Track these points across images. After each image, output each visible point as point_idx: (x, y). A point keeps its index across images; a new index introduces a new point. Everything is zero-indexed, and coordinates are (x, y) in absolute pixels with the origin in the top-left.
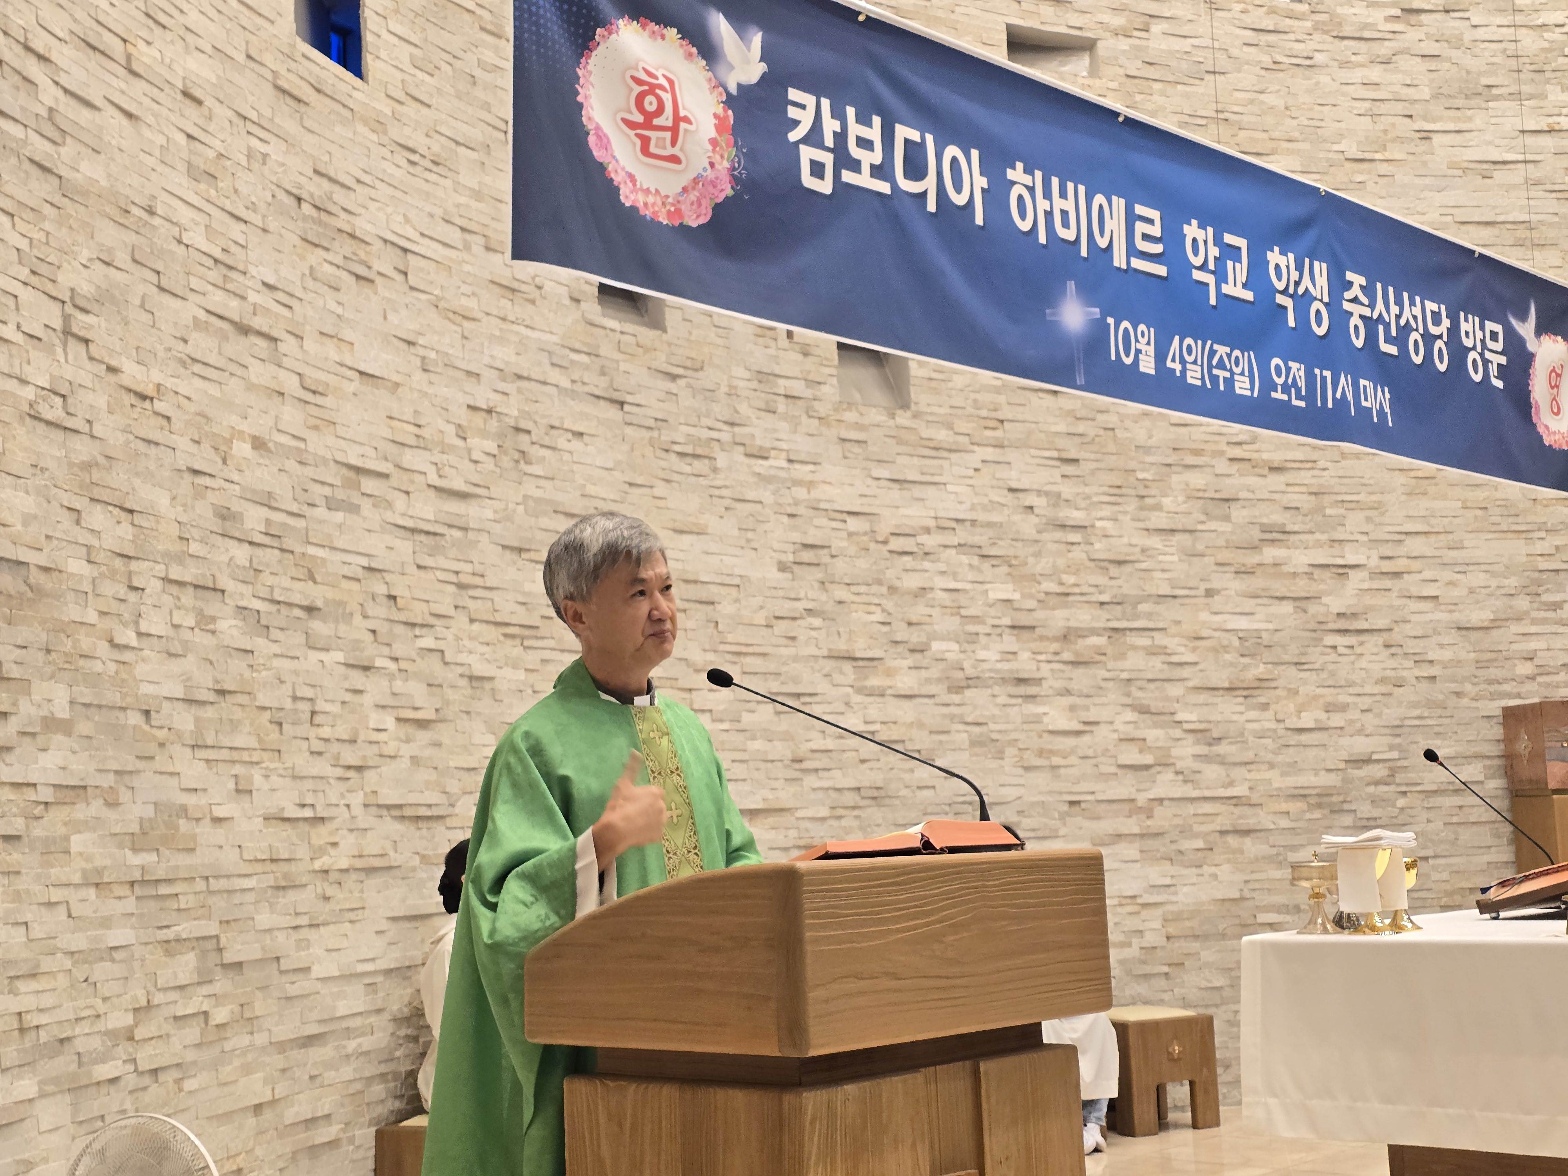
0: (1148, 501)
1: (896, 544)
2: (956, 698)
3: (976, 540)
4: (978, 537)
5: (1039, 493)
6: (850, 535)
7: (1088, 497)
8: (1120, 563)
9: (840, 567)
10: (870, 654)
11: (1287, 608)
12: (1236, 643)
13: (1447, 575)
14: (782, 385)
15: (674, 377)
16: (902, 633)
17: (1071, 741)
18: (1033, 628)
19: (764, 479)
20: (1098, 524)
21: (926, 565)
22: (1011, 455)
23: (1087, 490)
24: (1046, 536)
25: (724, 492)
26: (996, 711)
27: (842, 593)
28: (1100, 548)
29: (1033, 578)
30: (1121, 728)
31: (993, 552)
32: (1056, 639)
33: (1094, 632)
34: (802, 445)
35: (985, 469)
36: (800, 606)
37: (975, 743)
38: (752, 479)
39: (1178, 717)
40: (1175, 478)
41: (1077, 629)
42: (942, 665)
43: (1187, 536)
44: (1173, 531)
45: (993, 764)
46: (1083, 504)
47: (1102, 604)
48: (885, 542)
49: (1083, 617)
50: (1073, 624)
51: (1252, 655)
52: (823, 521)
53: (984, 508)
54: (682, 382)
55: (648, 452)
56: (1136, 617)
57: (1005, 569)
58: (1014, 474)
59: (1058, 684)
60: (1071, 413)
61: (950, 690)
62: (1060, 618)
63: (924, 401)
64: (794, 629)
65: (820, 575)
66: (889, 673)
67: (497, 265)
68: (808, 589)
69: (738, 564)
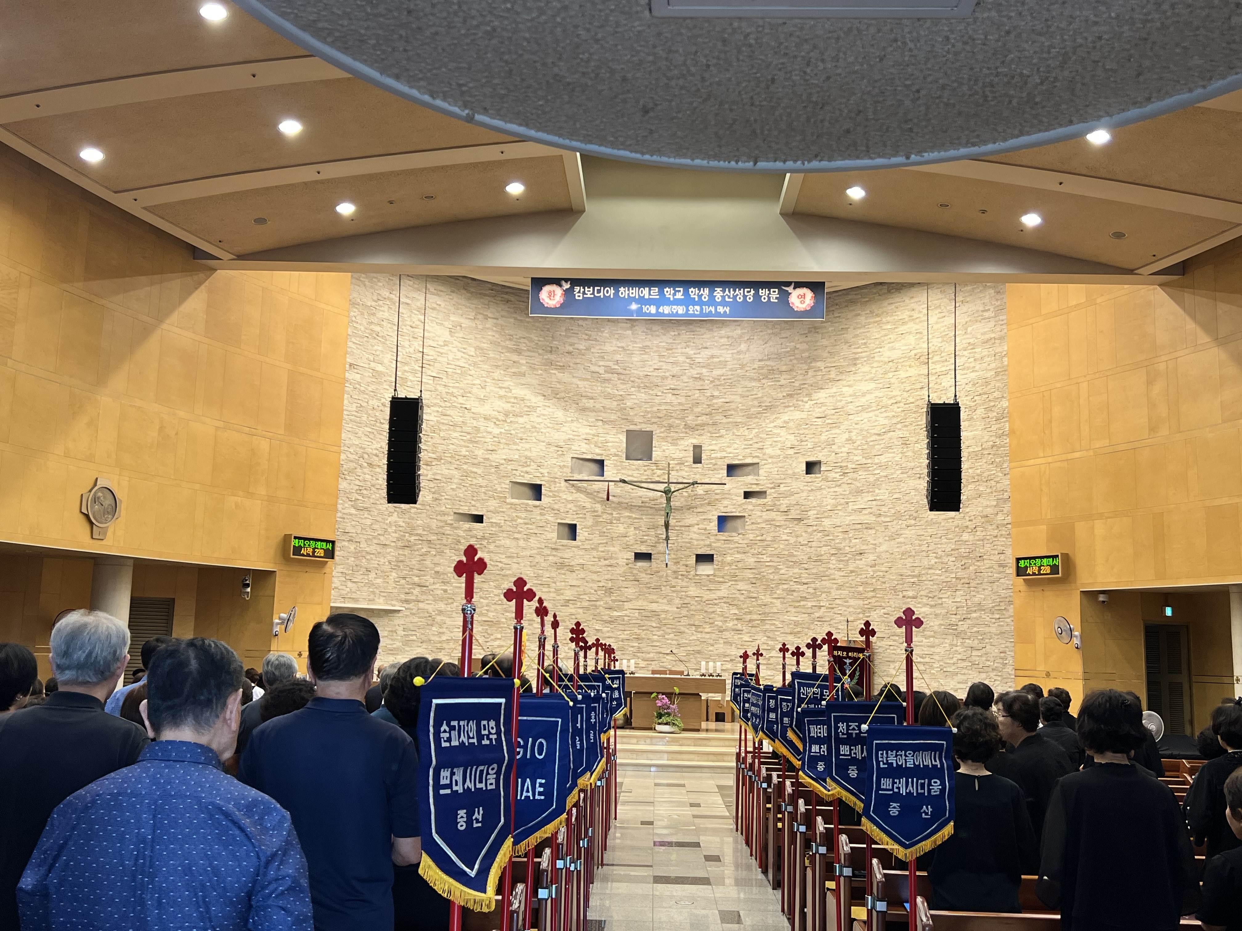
0: (773, 591)
1: (707, 602)
4: (729, 601)
5: (745, 591)
6: (696, 601)
8: (765, 605)
9: (692, 607)
10: (699, 624)
11: (807, 615)
12: (793, 623)
13: (844, 608)
14: (680, 573)
15: (652, 574)
16: (707, 620)
17: (750, 643)
18: (741, 619)
19: (674, 591)
20: (760, 597)
21: (715, 606)
22: (738, 583)
23: (758, 590)
24: (746, 600)
25: (663, 595)
26: (731, 636)
27: (692, 613)
28: (760, 602)
29: (742, 609)
30: (763, 641)
31: (732, 603)
32: (747, 622)
33: (757, 620)
34: (684, 584)
35: (732, 586)
36: (681, 615)
37: (724, 643)
38: (671, 592)
40: (780, 586)
41: (752, 620)
42: (717, 627)
43: (783, 599)
44: (779, 598)
45: (730, 647)
46: (756, 592)
47: (760, 614)
48: (705, 602)
49: (755, 617)
50: (752, 618)
51: (797, 626)
52: (689, 599)
53: (731, 594)
54: (655, 575)
55: (644, 589)
56: (768, 617)
57: (735, 607)
58: (739, 587)
59: (747, 631)
60: (754, 573)
61: (719, 632)
62: (748, 617)
63: (717, 573)
64: (680, 620)
65: (687, 609)
66: (704, 628)
67: (607, 562)
68: (684, 612)
69: (667, 608)
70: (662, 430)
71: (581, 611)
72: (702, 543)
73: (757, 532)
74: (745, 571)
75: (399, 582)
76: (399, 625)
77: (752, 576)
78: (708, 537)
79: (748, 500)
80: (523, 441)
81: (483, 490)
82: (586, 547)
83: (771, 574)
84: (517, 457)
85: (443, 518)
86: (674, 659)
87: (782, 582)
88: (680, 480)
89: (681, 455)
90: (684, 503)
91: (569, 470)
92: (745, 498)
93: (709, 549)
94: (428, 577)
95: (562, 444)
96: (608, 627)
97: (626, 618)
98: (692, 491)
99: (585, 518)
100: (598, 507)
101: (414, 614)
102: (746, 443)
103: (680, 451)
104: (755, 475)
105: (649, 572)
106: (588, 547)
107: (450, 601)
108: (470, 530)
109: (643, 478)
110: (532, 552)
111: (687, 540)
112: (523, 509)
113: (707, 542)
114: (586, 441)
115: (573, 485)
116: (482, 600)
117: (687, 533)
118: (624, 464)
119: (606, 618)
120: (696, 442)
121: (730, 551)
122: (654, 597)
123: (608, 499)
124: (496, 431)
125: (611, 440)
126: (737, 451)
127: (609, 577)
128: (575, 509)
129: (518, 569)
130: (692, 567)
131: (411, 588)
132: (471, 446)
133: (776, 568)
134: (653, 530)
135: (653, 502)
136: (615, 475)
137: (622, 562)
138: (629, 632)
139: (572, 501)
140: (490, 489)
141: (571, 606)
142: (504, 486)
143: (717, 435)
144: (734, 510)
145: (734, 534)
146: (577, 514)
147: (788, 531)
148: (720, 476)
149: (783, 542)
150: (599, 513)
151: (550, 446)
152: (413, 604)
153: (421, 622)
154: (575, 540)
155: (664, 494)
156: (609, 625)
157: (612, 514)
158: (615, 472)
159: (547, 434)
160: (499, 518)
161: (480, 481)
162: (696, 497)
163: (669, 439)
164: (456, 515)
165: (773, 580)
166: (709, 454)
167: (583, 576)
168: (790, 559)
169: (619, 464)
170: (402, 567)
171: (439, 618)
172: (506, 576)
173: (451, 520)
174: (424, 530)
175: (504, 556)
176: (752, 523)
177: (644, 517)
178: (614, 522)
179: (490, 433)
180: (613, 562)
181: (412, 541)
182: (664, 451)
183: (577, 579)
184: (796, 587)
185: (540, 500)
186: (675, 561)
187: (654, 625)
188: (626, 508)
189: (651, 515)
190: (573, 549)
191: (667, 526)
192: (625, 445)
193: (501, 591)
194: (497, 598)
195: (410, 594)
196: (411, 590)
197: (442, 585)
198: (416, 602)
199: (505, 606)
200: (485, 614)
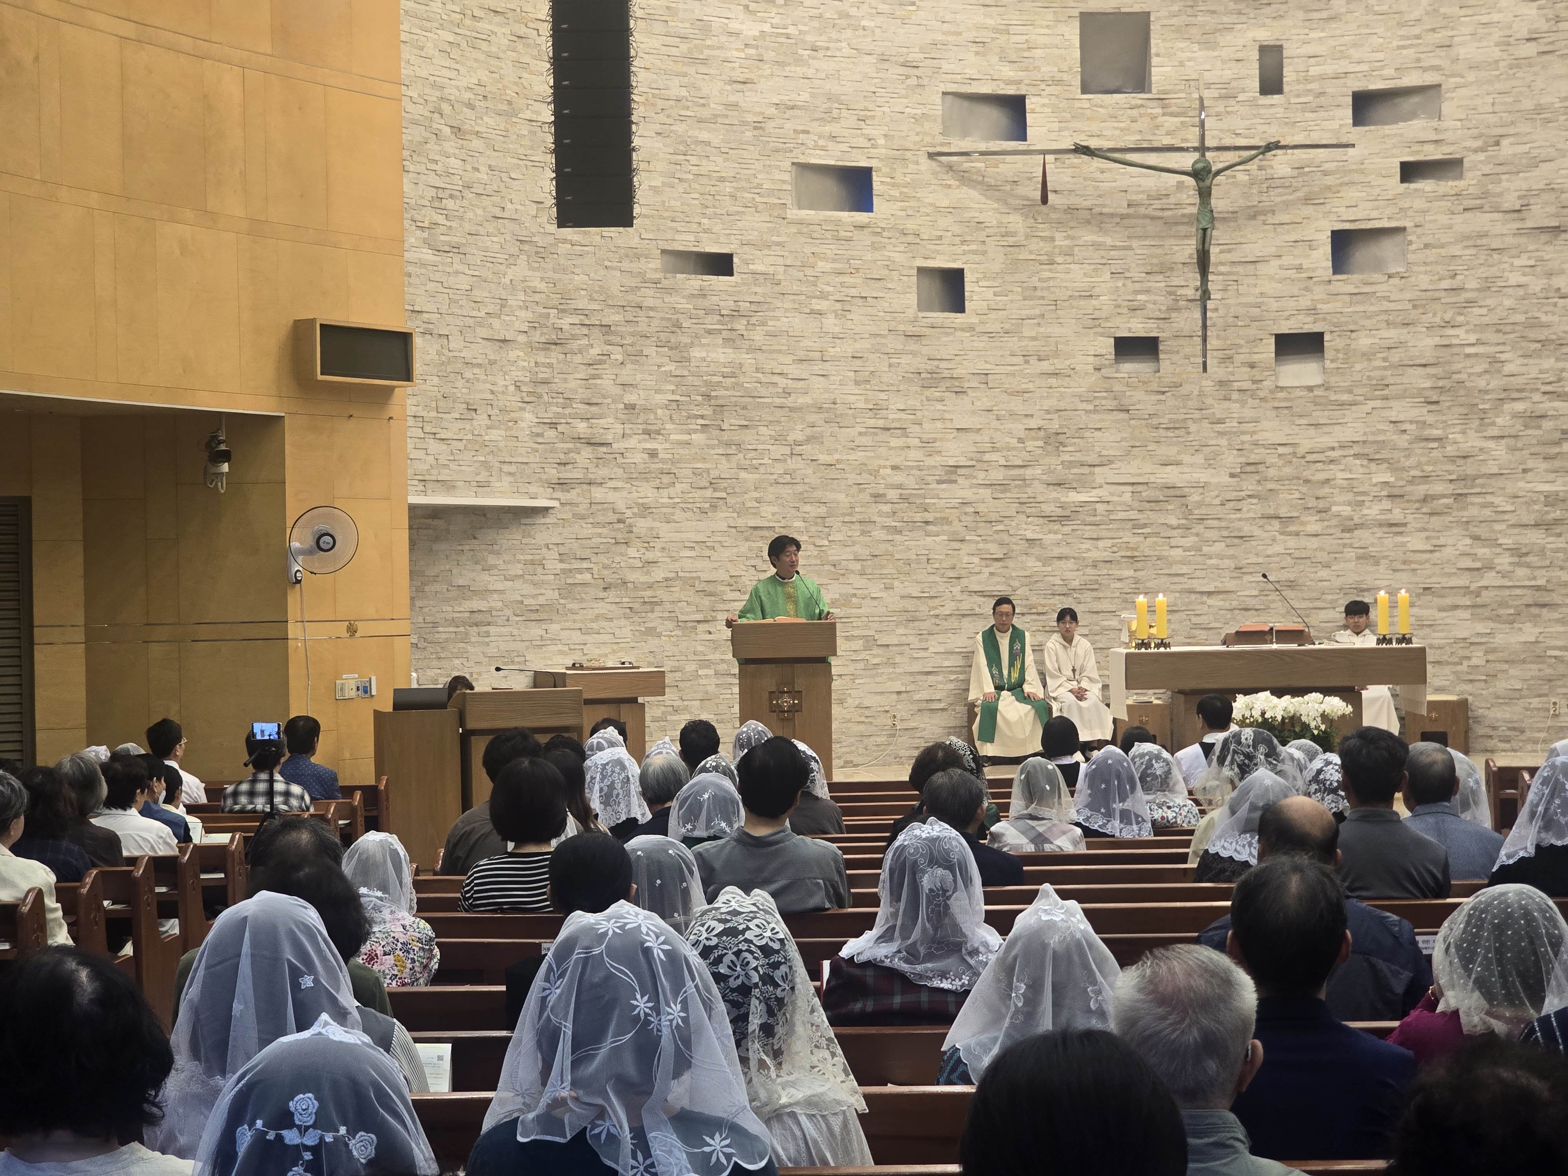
0: (1486, 421)
1: (1310, 457)
2: (1348, 535)
3: (1366, 451)
4: (1368, 450)
5: (1411, 422)
6: (1280, 455)
7: (1445, 422)
8: (1465, 457)
9: (1272, 472)
10: (1289, 515)
12: (1542, 499)
14: (1237, 385)
15: (1163, 393)
16: (1312, 503)
17: (1426, 556)
18: (1402, 496)
19: (1220, 434)
20: (1450, 436)
21: (1332, 467)
22: (1393, 403)
23: (1444, 418)
24: (1414, 446)
25: (1194, 443)
26: (1375, 541)
27: (1270, 485)
28: (1450, 450)
29: (1403, 469)
30: (1461, 548)
31: (1377, 457)
32: (1418, 501)
33: (1444, 496)
34: (1248, 413)
35: (1375, 412)
36: (1243, 494)
37: (1358, 558)
38: (1213, 435)
39: (1499, 542)
40: (1506, 406)
41: (1431, 496)
42: (1338, 519)
43: (1512, 439)
44: (1502, 437)
45: (1373, 568)
46: (1441, 426)
47: (1451, 481)
48: (1304, 457)
49: (1439, 488)
50: (1430, 492)
51: (1553, 506)
52: (1262, 450)
53: (1373, 433)
54: (1169, 394)
55: (1145, 430)
56: (1472, 487)
57: (1385, 465)
58: (1393, 413)
59: (1419, 526)
60: (1434, 376)
61: (1343, 531)
62: (1421, 490)
63: (1333, 380)
64: (1239, 505)
65: (1257, 477)
66: (1303, 524)
67: (1045, 366)
68: (1249, 485)
69: (1203, 476)
70: (1176, 8)
71: (986, 493)
72: (1292, 304)
73: (1439, 268)
74: (1410, 370)
75: (540, 435)
76: (547, 546)
77: (1428, 384)
78: (1307, 289)
79: (1413, 186)
80: (821, 54)
81: (728, 188)
82: (989, 327)
83: (1480, 375)
84: (805, 96)
85: (635, 266)
86: (1227, 605)
87: (1508, 394)
88: (1227, 142)
89: (1228, 74)
90: (1241, 202)
91: (937, 128)
92: (1403, 180)
93: (1310, 319)
94: (611, 420)
95: (915, 56)
96: (1056, 533)
97: (1101, 508)
98: (1260, 168)
99: (984, 253)
100: (1017, 222)
101: (583, 517)
102: (1403, 32)
103: (1224, 62)
104: (1431, 117)
105: (1154, 386)
106: (996, 327)
107: (666, 479)
108: (702, 294)
109: (1130, 140)
110: (857, 346)
111: (1251, 300)
112: (828, 235)
113: (1305, 302)
114: (974, 47)
115: (950, 168)
116: (743, 475)
117: (1251, 280)
118: (1077, 104)
119: (1049, 509)
120: (1265, 35)
121: (1368, 323)
122: (1170, 452)
123: (1044, 200)
124: (750, 28)
125: (1042, 40)
126: (1380, 56)
127: (1052, 403)
128: (956, 229)
129: (827, 390)
130: (1268, 369)
131: (570, 451)
132: (691, 70)
133: (1494, 361)
134: (1160, 277)
135: (1157, 204)
136: (1053, 136)
137: (1084, 363)
138: (1109, 543)
139: (952, 210)
140: (744, 184)
141: (961, 480)
142: (778, 176)
143: (1324, 14)
144: (1374, 214)
145: (1377, 277)
146: (963, 242)
147: (1524, 261)
148: (1335, 125)
149: (1510, 291)
150: (1020, 239)
151: (886, 65)
152: (578, 490)
153: (600, 535)
154: (962, 310)
155: (1190, 181)
156: (1057, 527)
157: (1052, 239)
158: (1056, 126)
159: (878, 31)
160: (772, 259)
161: (718, 164)
162: (1271, 183)
163: (1194, 31)
164: (666, 257)
165: (1486, 392)
166: (1302, 68)
167: (985, 403)
168: (1532, 334)
169: (1064, 104)
170: (545, 397)
171: (642, 525)
172: (800, 409)
173: (656, 270)
174: (592, 299)
175: (789, 359)
176: (1426, 246)
177: (1135, 244)
178: (1059, 259)
179: (737, 34)
180: (1060, 364)
181: (566, 327)
182: (1182, 64)
183: (974, 412)
184: (1549, 406)
185: (870, 209)
186: (1220, 354)
187: (1173, 521)
188: (1088, 222)
189: (1154, 237)
190: (958, 333)
191: (1203, 262)
192: (1077, 54)
193: (787, 451)
194: (779, 469)
195: (570, 466)
196: (571, 455)
197: (645, 440)
198: (585, 487)
199: (800, 488)
200: (754, 511)
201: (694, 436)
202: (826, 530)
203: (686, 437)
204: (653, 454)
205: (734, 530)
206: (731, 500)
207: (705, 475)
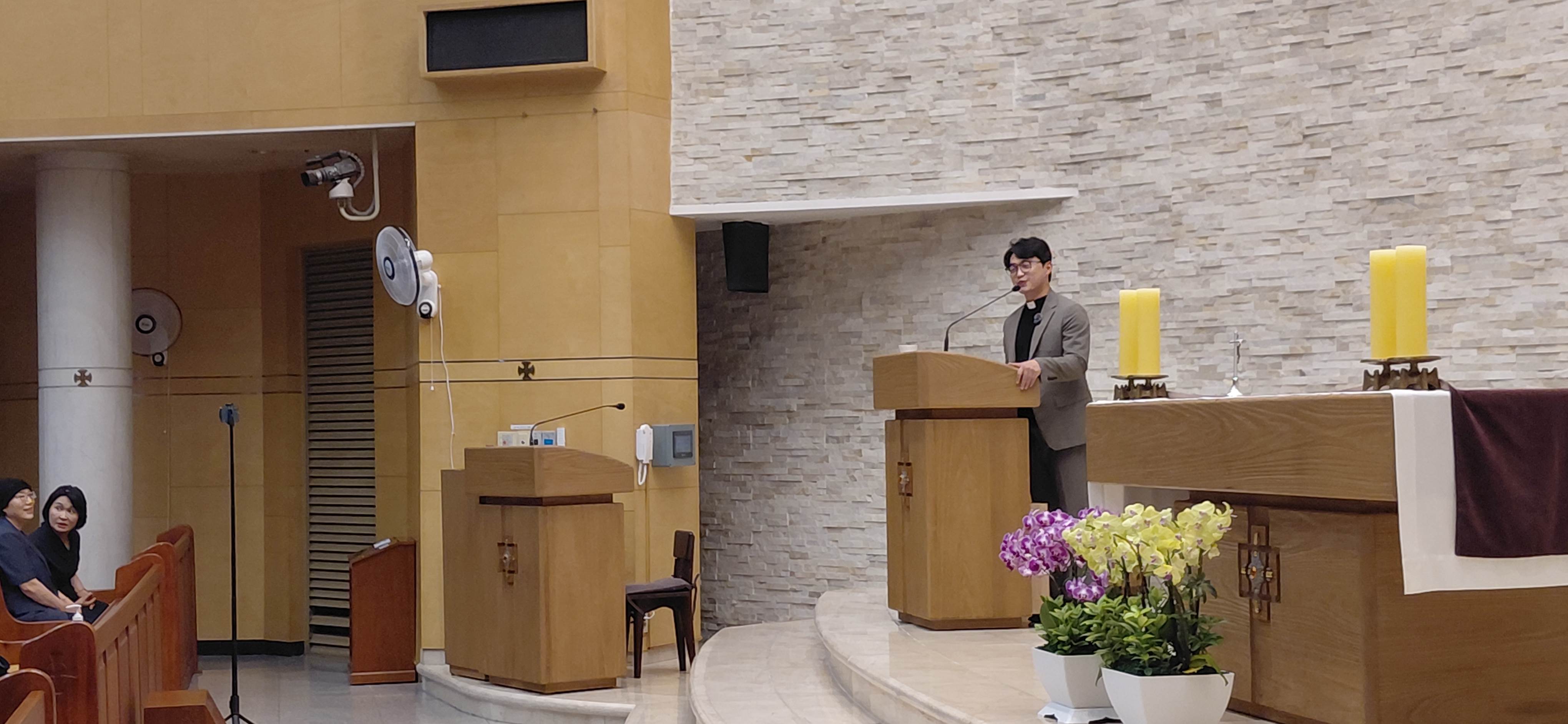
75: (1041, 97)
94: (1148, 60)
101: (1109, 209)
107: (1233, 138)
116: (1360, 115)
131: (1087, 114)
152: (1103, 170)
153: (1133, 232)
170: (1050, 43)
193: (1439, 62)
194: (1422, 96)
195: (1088, 137)
196: (1090, 120)
197: (1202, 83)
198: (1113, 163)
199: (1460, 125)
200: (1376, 172)
201: (1278, 65)
202: (1510, 192)
203: (1265, 68)
204: (1213, 101)
205: (1345, 208)
206: (1338, 159)
207: (1294, 124)
